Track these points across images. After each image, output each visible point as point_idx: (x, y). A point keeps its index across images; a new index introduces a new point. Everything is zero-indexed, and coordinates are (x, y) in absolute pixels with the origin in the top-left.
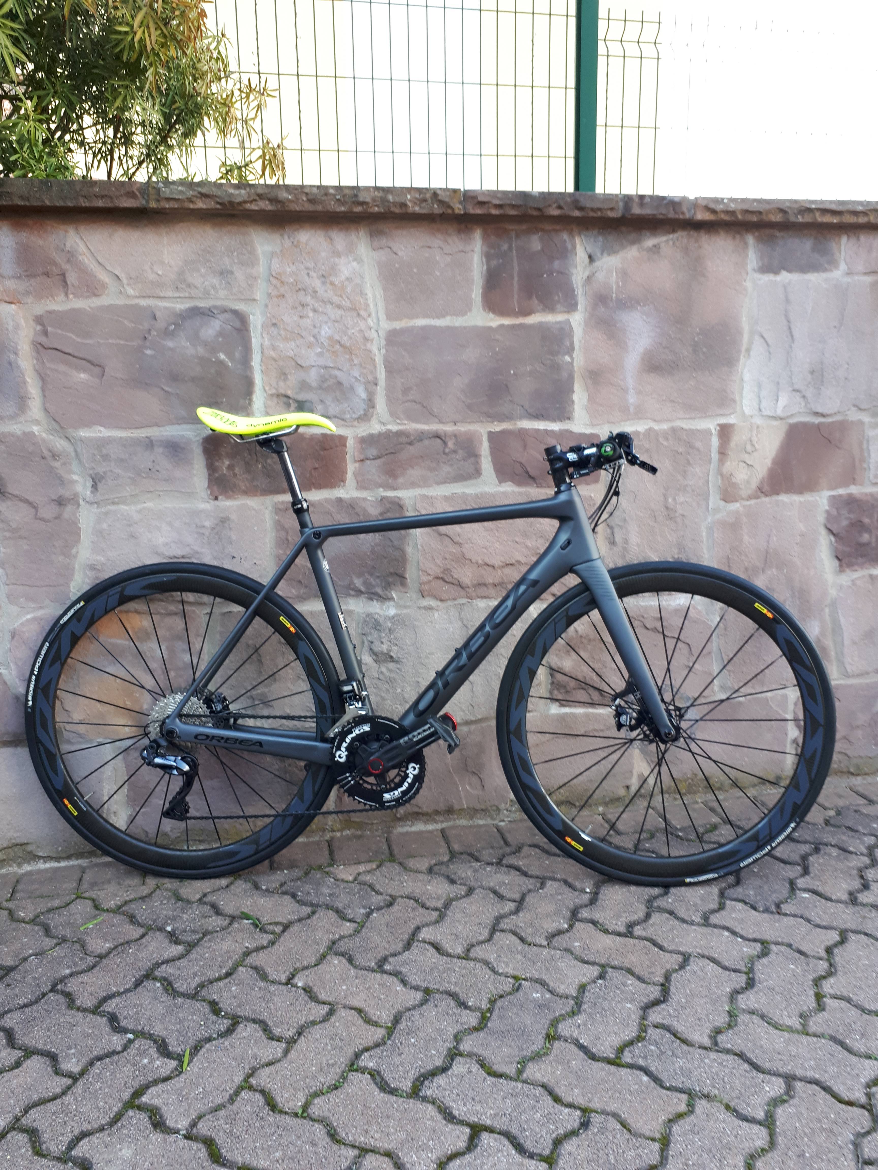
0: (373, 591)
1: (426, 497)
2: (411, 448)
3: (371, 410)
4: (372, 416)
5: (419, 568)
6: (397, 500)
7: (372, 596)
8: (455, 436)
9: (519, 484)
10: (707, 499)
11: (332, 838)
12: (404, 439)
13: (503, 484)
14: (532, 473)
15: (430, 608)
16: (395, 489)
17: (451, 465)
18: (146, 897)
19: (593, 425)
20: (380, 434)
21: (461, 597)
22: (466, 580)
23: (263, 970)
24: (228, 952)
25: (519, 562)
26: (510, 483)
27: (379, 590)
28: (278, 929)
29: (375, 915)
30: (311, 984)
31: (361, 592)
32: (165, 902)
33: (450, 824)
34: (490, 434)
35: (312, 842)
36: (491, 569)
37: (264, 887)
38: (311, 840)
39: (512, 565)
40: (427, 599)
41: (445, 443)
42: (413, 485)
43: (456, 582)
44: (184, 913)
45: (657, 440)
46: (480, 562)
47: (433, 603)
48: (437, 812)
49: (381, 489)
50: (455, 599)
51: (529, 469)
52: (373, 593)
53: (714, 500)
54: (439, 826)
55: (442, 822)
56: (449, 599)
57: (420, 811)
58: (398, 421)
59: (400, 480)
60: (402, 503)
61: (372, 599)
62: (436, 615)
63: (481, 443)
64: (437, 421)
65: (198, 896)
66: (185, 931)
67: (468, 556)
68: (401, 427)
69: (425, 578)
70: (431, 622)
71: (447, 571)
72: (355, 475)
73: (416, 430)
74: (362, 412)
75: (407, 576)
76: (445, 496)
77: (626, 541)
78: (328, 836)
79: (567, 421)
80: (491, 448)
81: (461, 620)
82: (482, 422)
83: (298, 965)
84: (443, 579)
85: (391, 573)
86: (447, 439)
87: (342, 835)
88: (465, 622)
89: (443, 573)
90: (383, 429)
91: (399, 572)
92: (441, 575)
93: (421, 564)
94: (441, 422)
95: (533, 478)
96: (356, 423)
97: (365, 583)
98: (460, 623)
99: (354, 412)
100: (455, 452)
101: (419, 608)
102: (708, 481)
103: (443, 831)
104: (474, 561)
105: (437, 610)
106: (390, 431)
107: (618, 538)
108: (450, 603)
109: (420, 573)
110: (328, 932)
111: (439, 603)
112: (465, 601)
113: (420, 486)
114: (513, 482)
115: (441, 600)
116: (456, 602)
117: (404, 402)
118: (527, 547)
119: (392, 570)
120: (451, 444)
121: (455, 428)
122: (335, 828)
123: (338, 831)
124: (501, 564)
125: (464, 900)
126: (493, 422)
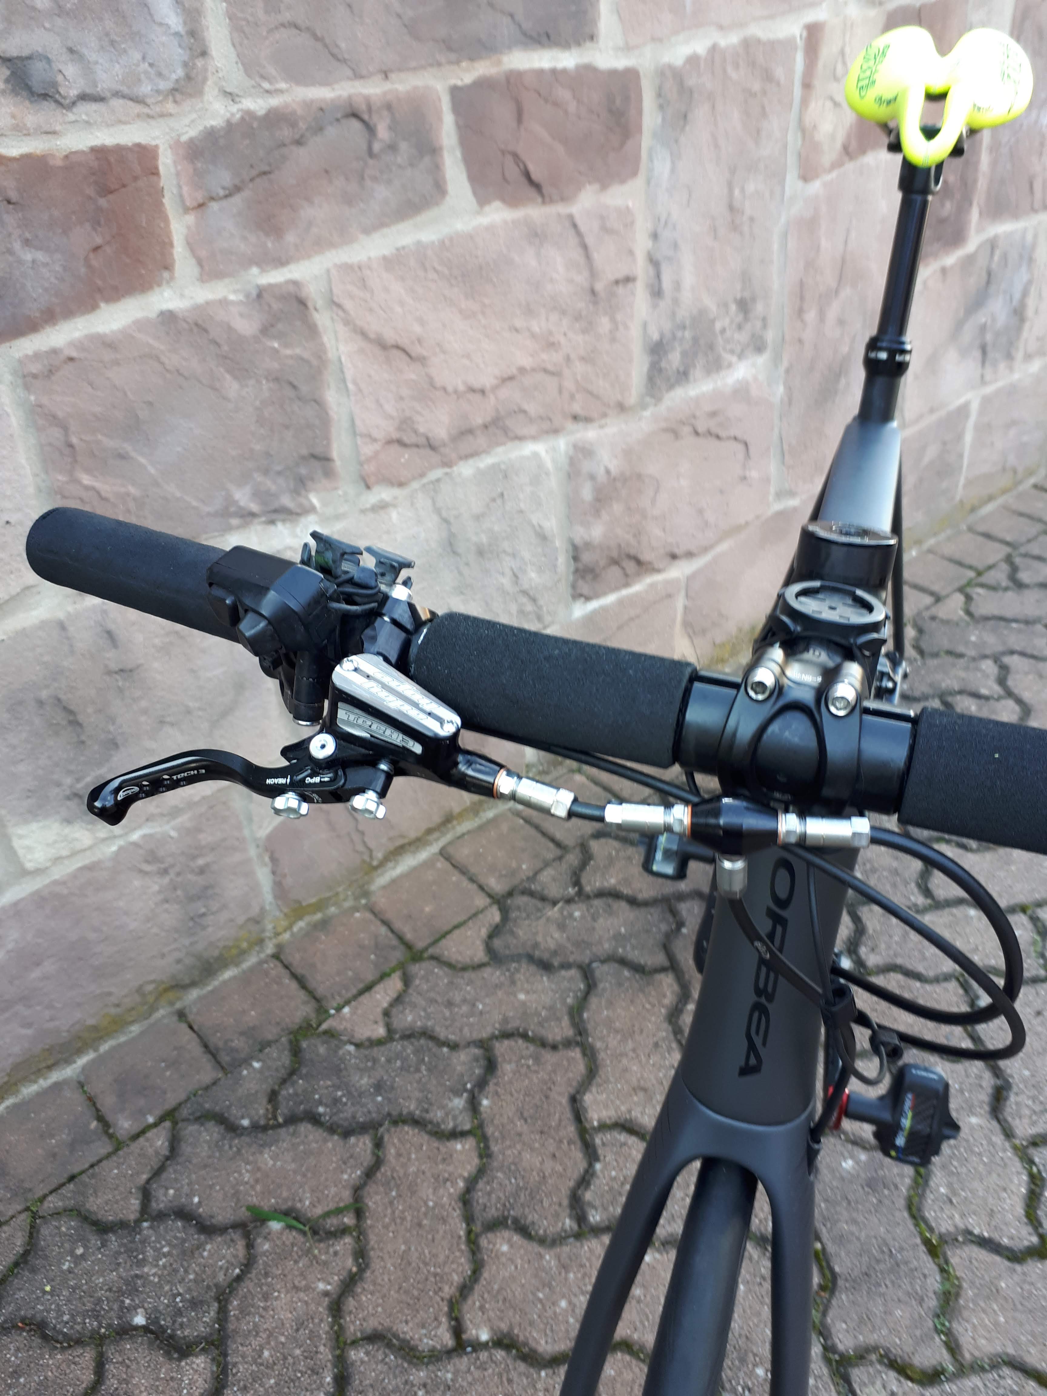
0: (276, 505)
1: (347, 268)
2: (301, 152)
3: (200, 63)
4: (205, 80)
5: (354, 433)
6: (291, 288)
7: (274, 516)
8: (389, 107)
9: (512, 202)
10: (782, 182)
11: (280, 947)
12: (286, 133)
13: (487, 209)
14: (536, 174)
15: (382, 507)
16: (281, 262)
17: (389, 182)
19: (628, 48)
20: (230, 126)
21: (432, 467)
22: (441, 432)
25: (522, 370)
26: (497, 204)
27: (286, 501)
28: (349, 1220)
29: (485, 1102)
30: (504, 1327)
31: (253, 515)
32: (80, 1251)
33: (449, 837)
34: (455, 91)
35: (252, 969)
36: (477, 397)
37: (246, 1123)
38: (246, 965)
39: (511, 378)
40: (376, 489)
41: (370, 129)
42: (321, 245)
43: (422, 441)
44: (141, 1263)
46: (461, 388)
47: (383, 494)
48: (429, 831)
49: (255, 270)
50: (422, 475)
51: (532, 168)
52: (275, 511)
53: (792, 181)
54: (434, 848)
55: (437, 840)
56: (414, 478)
57: (406, 841)
58: (266, 85)
59: (291, 238)
60: (303, 295)
61: (272, 522)
62: (394, 515)
63: (440, 119)
64: (349, 73)
65: (135, 1203)
67: (439, 381)
68: (274, 102)
69: (367, 450)
70: (388, 532)
71: (405, 423)
72: (191, 246)
73: (307, 104)
74: (180, 72)
75: (335, 454)
76: (385, 258)
80: (459, 126)
81: (438, 511)
82: (439, 64)
84: (400, 443)
85: (303, 458)
86: (375, 119)
88: (444, 514)
89: (399, 429)
90: (233, 111)
91: (318, 451)
92: (395, 435)
93: (358, 423)
94: (358, 76)
95: (537, 186)
96: (170, 107)
97: (258, 494)
98: (435, 518)
99: (160, 74)
100: (392, 148)
101: (363, 511)
103: (444, 854)
104: (450, 389)
105: (395, 506)
106: (249, 114)
107: (667, 284)
108: (415, 485)
109: (359, 441)
111: (396, 491)
112: (438, 473)
113: (332, 245)
114: (504, 200)
115: (401, 485)
116: (425, 480)
117: (270, 31)
118: (533, 336)
119: (304, 452)
120: (383, 132)
121: (387, 86)
124: (494, 382)
126: (458, 62)
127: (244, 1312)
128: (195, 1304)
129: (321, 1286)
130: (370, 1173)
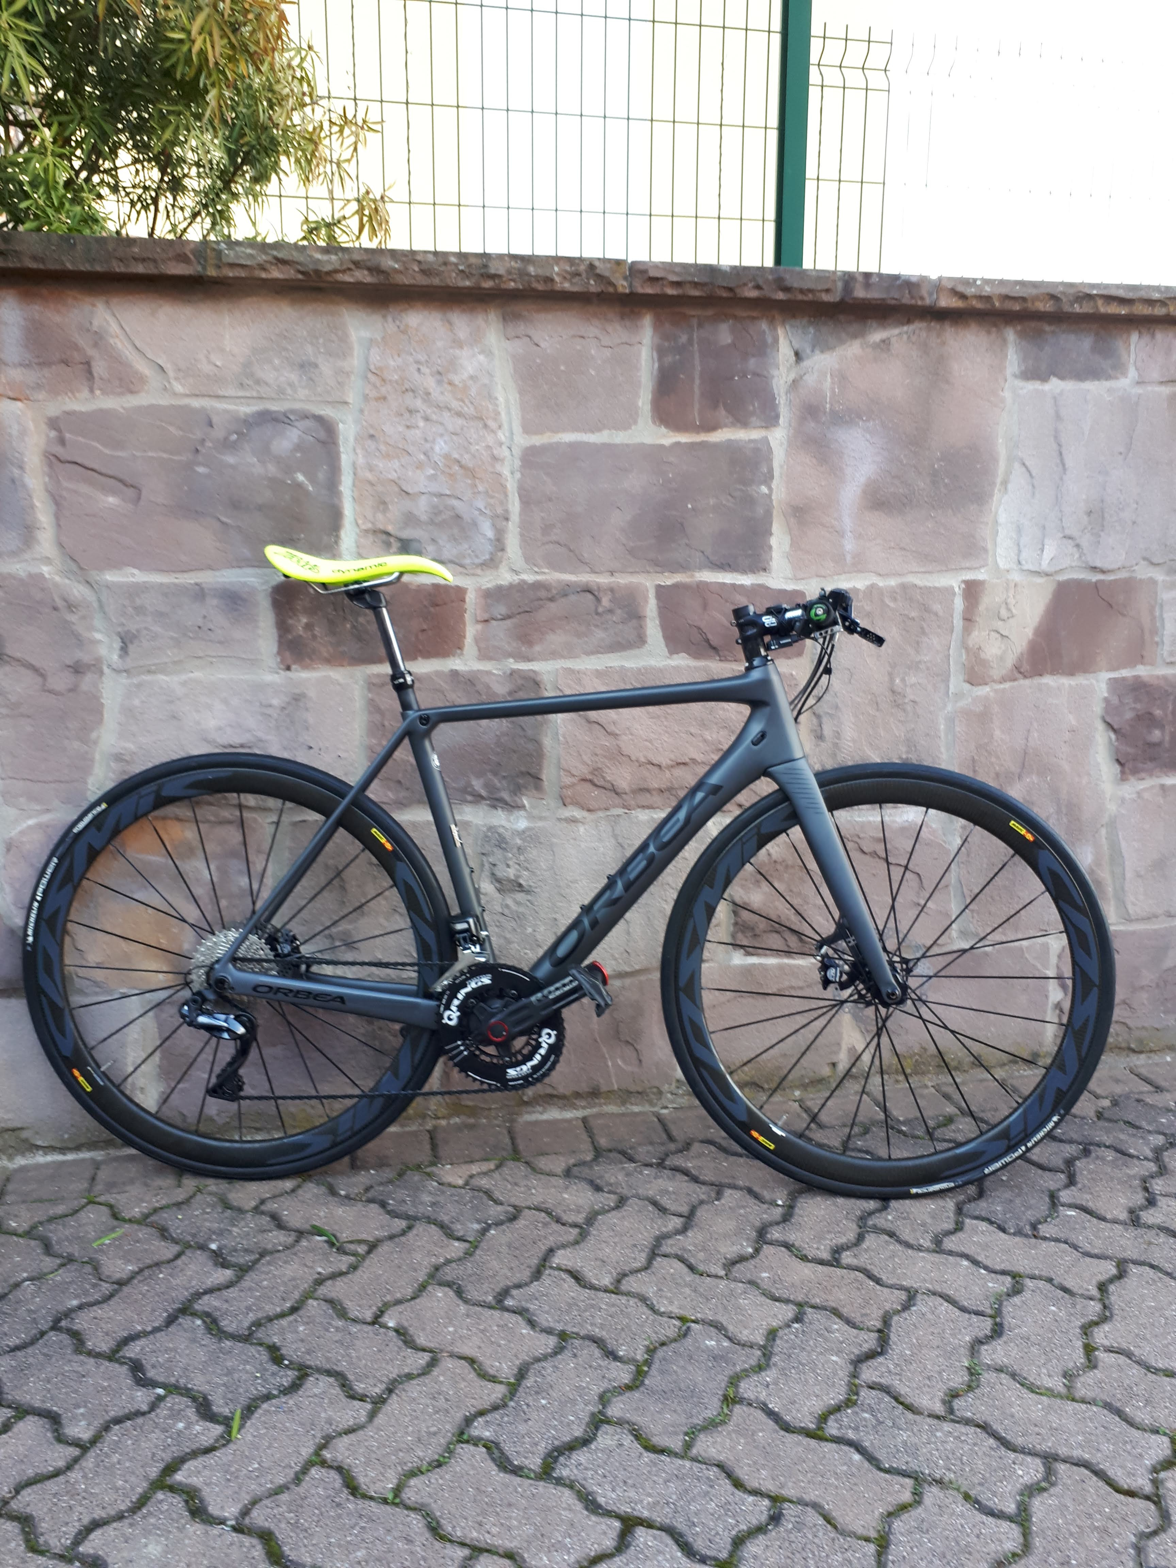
0: (497, 796)
1: (570, 671)
2: (552, 606)
3: (500, 554)
4: (501, 562)
5: (560, 768)
6: (532, 675)
7: (496, 803)
8: (612, 590)
9: (696, 656)
10: (947, 681)
11: (435, 1128)
12: (543, 594)
13: (675, 656)
14: (714, 642)
15: (573, 821)
16: (529, 660)
17: (606, 629)
18: (182, 1203)
19: (796, 579)
20: (511, 586)
21: (615, 806)
22: (623, 784)
23: (341, 1305)
24: (293, 1279)
25: (694, 761)
26: (684, 654)
27: (505, 796)
28: (361, 1249)
29: (493, 1232)
30: (406, 1324)
31: (483, 798)
32: (208, 1210)
33: (595, 1110)
34: (659, 588)
35: (409, 1133)
36: (656, 769)
37: (343, 1193)
38: (407, 1129)
39: (684, 764)
40: (570, 807)
41: (598, 600)
42: (554, 655)
43: (609, 786)
44: (234, 1225)
45: (882, 601)
46: (643, 760)
47: (577, 813)
48: (578, 1095)
49: (511, 660)
50: (607, 809)
51: (710, 637)
52: (497, 800)
53: (956, 682)
54: (580, 1114)
55: (584, 1108)
56: (600, 809)
57: (555, 1093)
58: (536, 569)
59: (537, 648)
60: (538, 679)
61: (494, 807)
62: (582, 829)
63: (646, 601)
64: (588, 569)
65: (253, 1204)
66: (236, 1250)
67: (626, 751)
68: (539, 578)
69: (568, 780)
70: (575, 839)
71: (596, 770)
72: (477, 641)
73: (559, 582)
74: (487, 557)
75: (544, 777)
76: (597, 670)
77: (838, 735)
78: (429, 1125)
79: (762, 573)
80: (659, 607)
81: (615, 836)
82: (648, 572)
83: (388, 1298)
84: (591, 781)
85: (522, 773)
86: (601, 595)
87: (449, 1123)
88: (620, 841)
89: (592, 773)
90: (516, 579)
91: (533, 771)
92: (589, 777)
93: (562, 761)
94: (593, 572)
95: (714, 648)
96: (479, 571)
97: (487, 786)
98: (613, 841)
99: (477, 556)
100: (611, 611)
101: (559, 820)
102: (948, 657)
103: (584, 1120)
104: (633, 758)
105: (583, 823)
106: (524, 582)
107: (827, 730)
108: (601, 814)
109: (562, 773)
110: (430, 1253)
111: (585, 814)
112: (620, 811)
113: (563, 657)
114: (689, 654)
115: (589, 810)
116: (608, 813)
117: (543, 544)
118: (705, 741)
119: (523, 769)
120: (606, 602)
121: (613, 579)
122: (440, 1115)
123: (443, 1118)
124: (670, 763)
125: (614, 1213)
126: (662, 573)
127: (269, 1263)
128: (246, 1251)
129: (320, 1270)
130: (391, 1237)
